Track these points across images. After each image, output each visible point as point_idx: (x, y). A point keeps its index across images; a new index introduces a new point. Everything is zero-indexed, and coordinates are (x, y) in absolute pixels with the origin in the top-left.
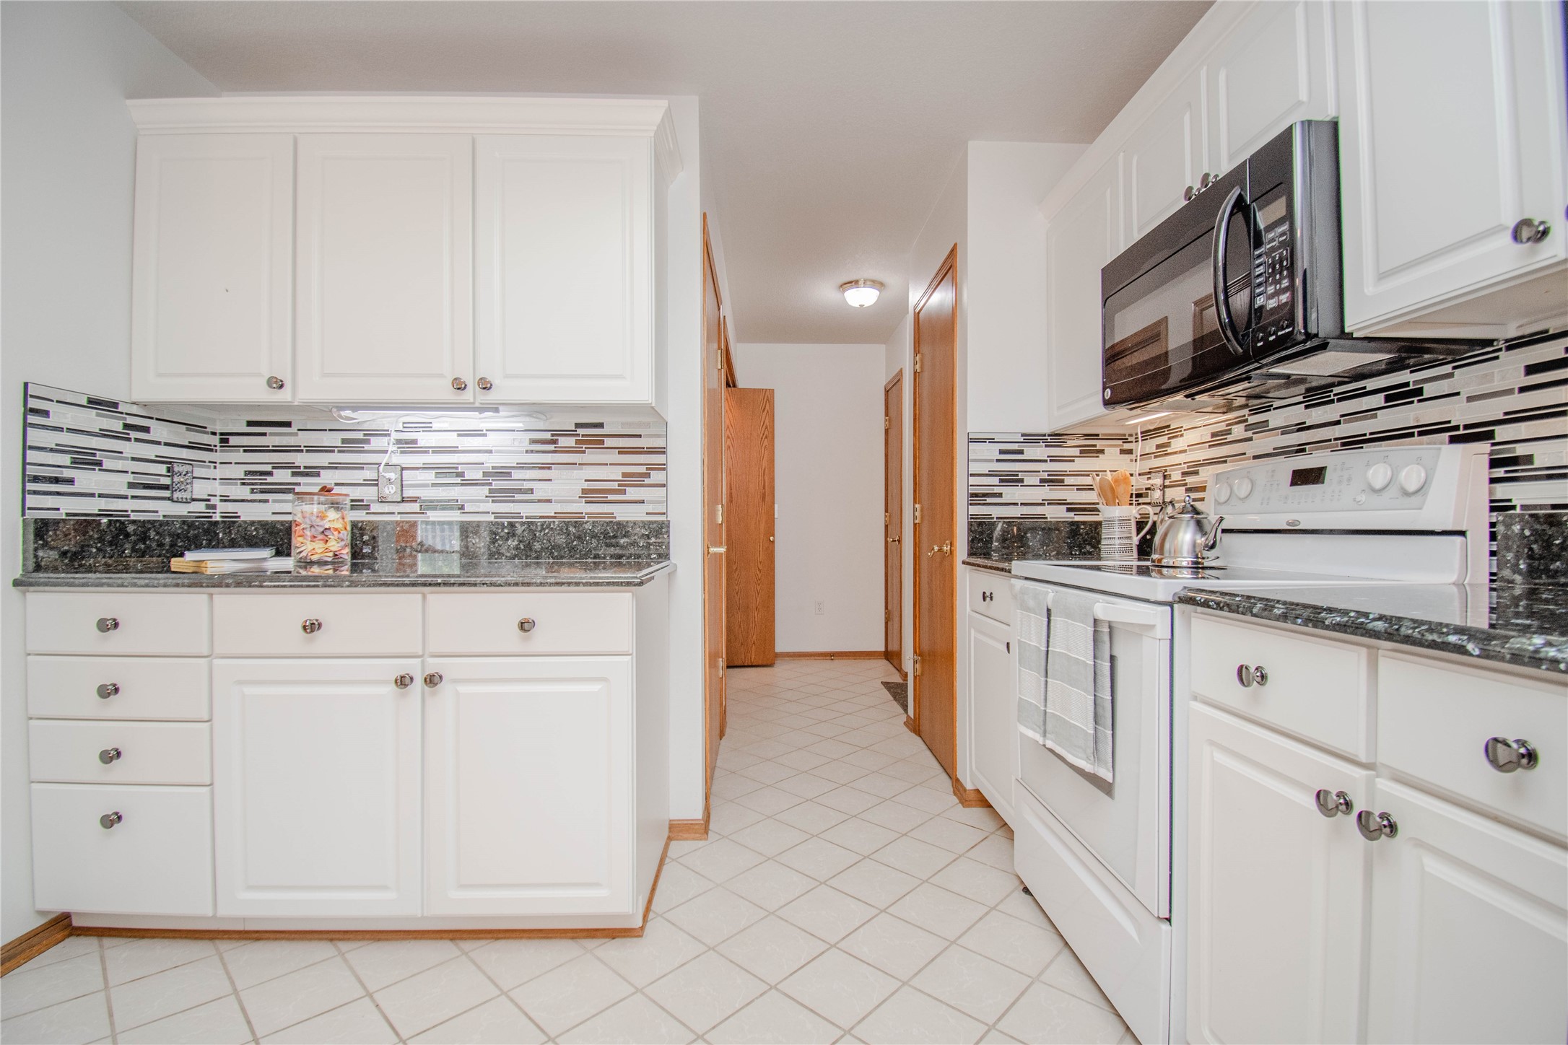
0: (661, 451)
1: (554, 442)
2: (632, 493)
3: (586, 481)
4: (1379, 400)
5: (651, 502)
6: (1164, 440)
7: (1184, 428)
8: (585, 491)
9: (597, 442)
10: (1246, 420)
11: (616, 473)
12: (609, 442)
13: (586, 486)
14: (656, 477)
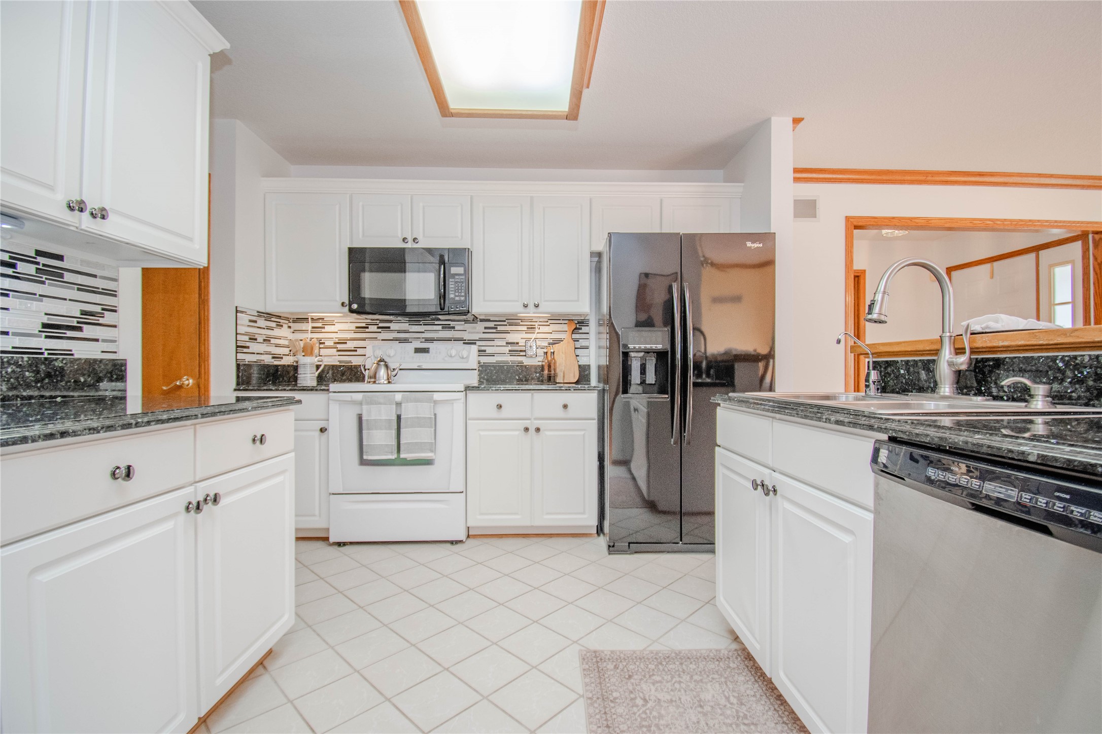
0: (113, 294)
1: (13, 266)
2: (88, 332)
3: (46, 314)
4: (440, 328)
5: (104, 341)
6: (320, 325)
7: (335, 321)
8: (45, 326)
9: (56, 274)
10: (378, 325)
11: (75, 310)
12: (68, 276)
13: (46, 320)
14: (109, 318)
